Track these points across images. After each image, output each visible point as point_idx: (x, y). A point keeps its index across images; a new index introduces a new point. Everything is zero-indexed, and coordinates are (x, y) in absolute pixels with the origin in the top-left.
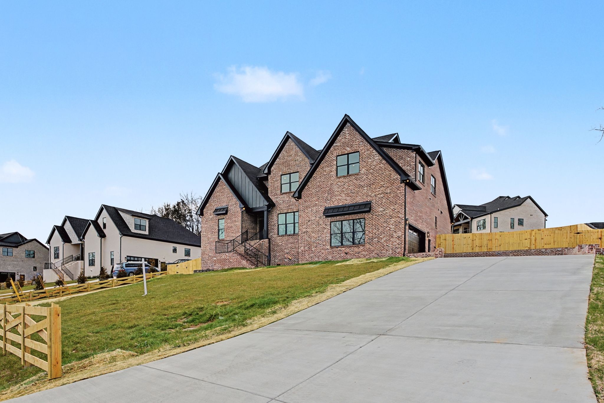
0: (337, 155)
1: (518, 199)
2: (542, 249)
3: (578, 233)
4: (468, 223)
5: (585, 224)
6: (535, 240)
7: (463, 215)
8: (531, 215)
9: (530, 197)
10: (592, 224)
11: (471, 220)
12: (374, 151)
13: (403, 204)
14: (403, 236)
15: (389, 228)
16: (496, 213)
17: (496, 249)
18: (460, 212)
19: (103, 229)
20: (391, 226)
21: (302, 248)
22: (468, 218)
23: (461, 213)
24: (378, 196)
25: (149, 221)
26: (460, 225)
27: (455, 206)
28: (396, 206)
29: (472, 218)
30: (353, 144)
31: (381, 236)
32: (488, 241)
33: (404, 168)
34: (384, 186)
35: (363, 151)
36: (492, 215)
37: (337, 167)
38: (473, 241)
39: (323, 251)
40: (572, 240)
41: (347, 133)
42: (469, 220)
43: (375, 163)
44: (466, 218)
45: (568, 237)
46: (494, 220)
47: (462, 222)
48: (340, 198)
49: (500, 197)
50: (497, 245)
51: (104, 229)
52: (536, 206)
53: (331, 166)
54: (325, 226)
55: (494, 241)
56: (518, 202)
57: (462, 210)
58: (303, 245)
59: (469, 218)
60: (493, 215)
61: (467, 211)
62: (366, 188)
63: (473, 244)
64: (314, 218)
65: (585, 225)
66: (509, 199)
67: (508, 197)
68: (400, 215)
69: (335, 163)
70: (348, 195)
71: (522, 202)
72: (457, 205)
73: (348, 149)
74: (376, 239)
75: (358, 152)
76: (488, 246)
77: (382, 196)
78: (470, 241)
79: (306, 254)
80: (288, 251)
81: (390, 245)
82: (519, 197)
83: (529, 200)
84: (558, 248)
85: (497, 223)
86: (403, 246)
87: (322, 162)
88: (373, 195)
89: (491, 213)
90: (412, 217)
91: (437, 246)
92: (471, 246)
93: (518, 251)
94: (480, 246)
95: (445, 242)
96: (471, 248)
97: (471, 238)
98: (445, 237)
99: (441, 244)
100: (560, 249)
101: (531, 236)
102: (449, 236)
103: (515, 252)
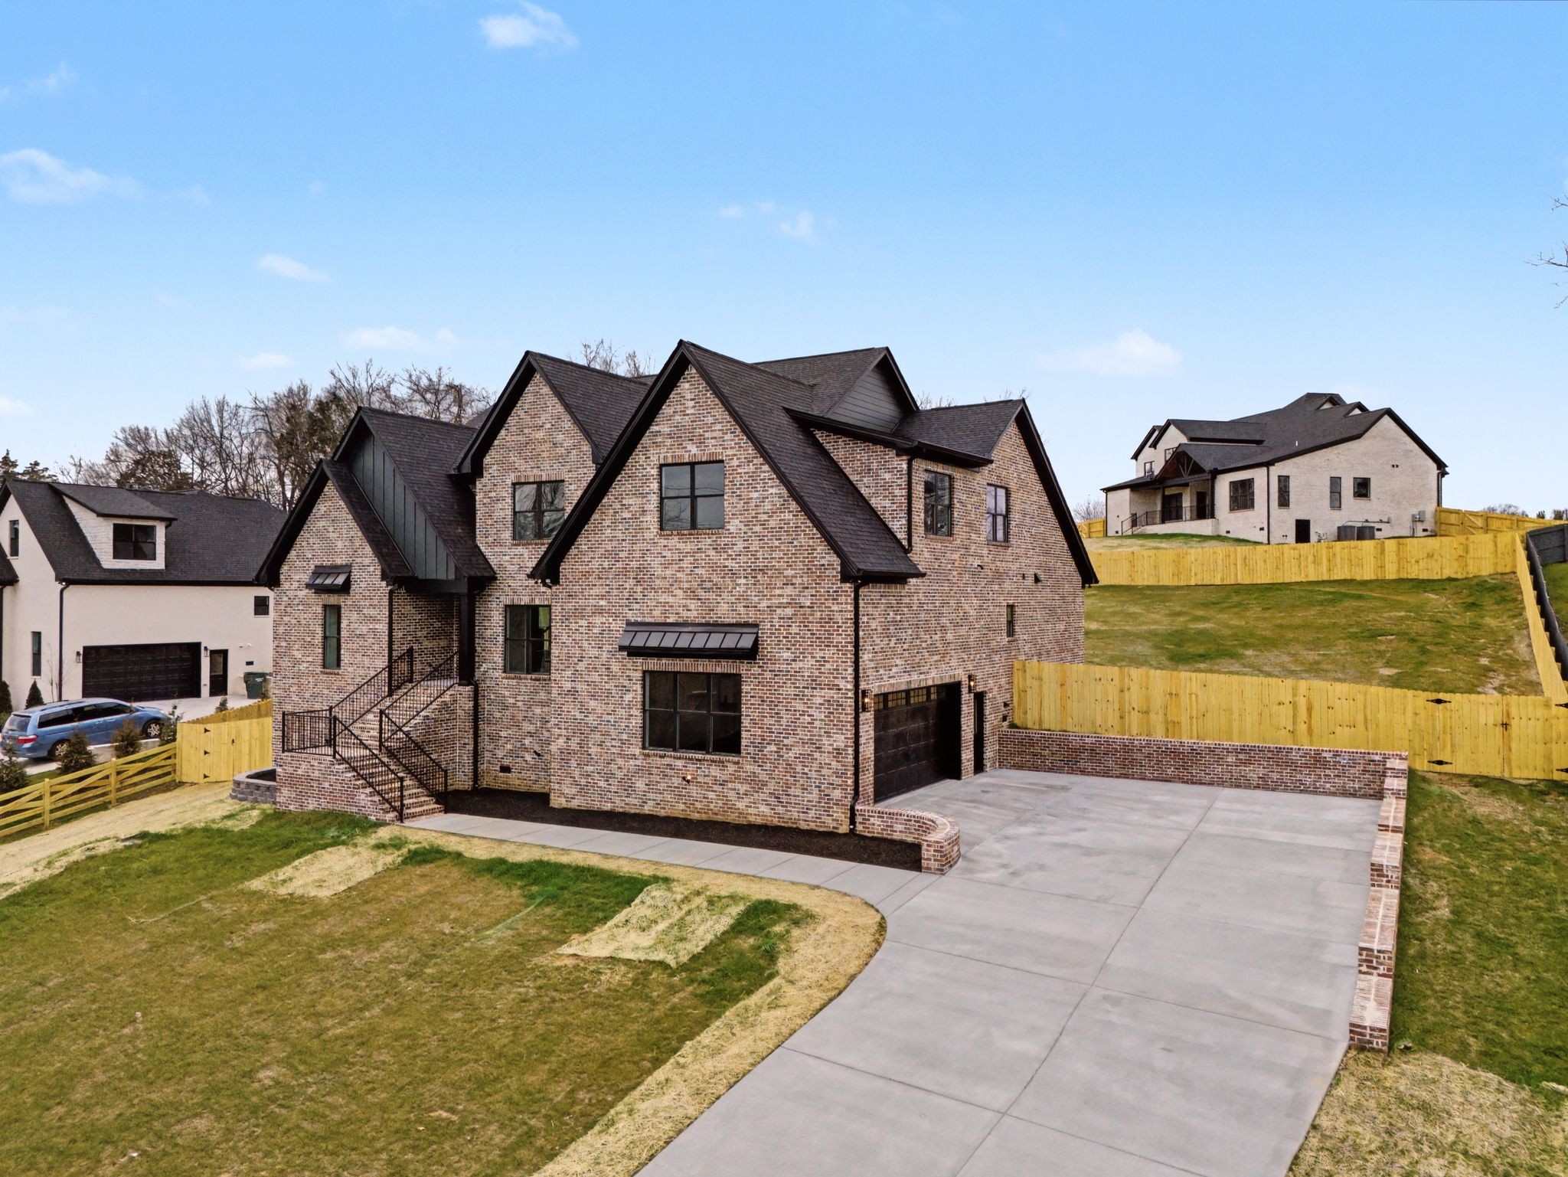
0: (662, 461)
1: (1359, 410)
2: (1323, 749)
3: (1439, 701)
6: (1310, 710)
7: (1189, 456)
8: (1395, 463)
9: (1389, 413)
11: (1213, 477)
12: (766, 468)
13: (850, 648)
14: (850, 751)
15: (809, 719)
16: (1285, 462)
17: (1191, 725)
19: (9, 557)
20: (817, 714)
21: (561, 741)
23: (1183, 449)
24: (779, 611)
25: (166, 527)
27: (1169, 425)
28: (828, 654)
29: (1215, 472)
30: (707, 435)
31: (786, 741)
33: (873, 502)
34: (794, 581)
35: (735, 463)
36: (1271, 468)
37: (662, 499)
38: (1122, 691)
39: (620, 761)
41: (689, 396)
43: (767, 506)
46: (1276, 483)
47: (1185, 475)
48: (671, 600)
49: (1310, 397)
50: (1194, 714)
51: (12, 555)
52: (1408, 438)
53: (643, 495)
54: (626, 683)
57: (1187, 439)
58: (564, 732)
60: (1277, 470)
61: (1201, 443)
62: (743, 581)
63: (1121, 702)
64: (595, 652)
67: (1334, 400)
68: (842, 684)
69: (655, 486)
70: (691, 593)
71: (1369, 423)
72: (1176, 419)
73: (694, 450)
74: (773, 748)
75: (722, 461)
76: (1168, 714)
77: (789, 611)
78: (1113, 693)
79: (573, 763)
80: (532, 728)
81: (814, 775)
82: (1361, 406)
83: (1386, 419)
85: (1288, 492)
86: (850, 782)
87: (619, 478)
88: (764, 604)
89: (1269, 464)
90: (894, 670)
91: (1015, 699)
92: (1117, 707)
93: (1253, 749)
94: (1145, 709)
95: (1041, 687)
96: (1117, 714)
97: (1117, 682)
98: (1040, 670)
99: (1028, 690)
100: (1377, 758)
101: (1294, 695)
102: (1049, 668)
103: (1243, 750)
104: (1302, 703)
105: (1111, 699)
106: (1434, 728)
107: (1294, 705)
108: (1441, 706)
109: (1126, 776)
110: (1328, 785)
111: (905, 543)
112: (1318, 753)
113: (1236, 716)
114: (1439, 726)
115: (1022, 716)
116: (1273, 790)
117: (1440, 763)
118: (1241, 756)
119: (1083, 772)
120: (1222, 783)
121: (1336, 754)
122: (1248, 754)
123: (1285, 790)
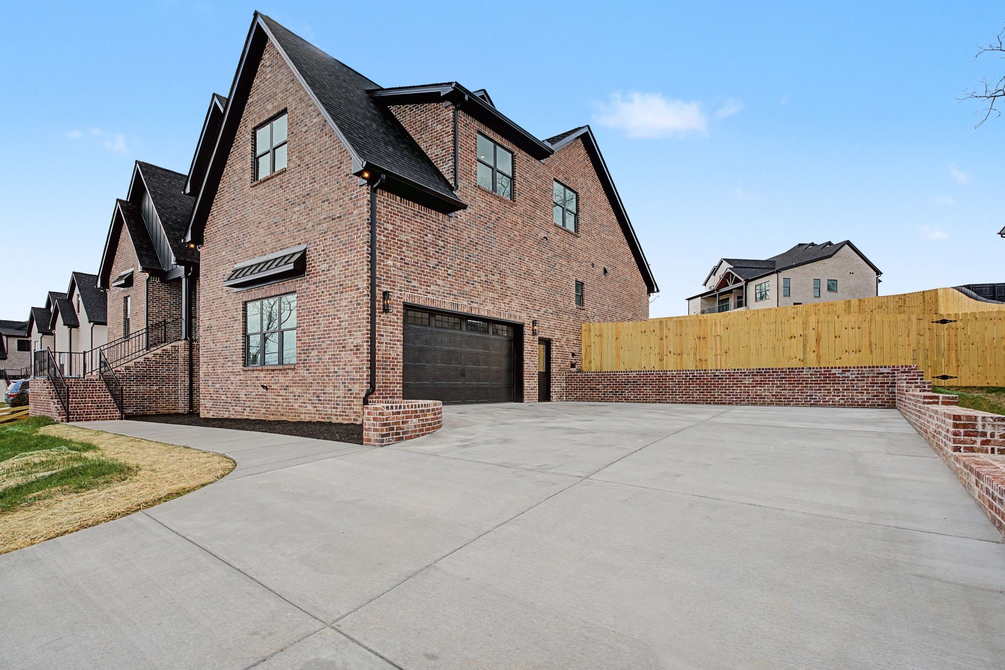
0: (253, 127)
1: (828, 246)
2: (832, 368)
3: (944, 322)
4: (741, 288)
5: (953, 288)
6: (818, 340)
7: (733, 275)
8: (852, 272)
9: (848, 243)
10: (968, 287)
11: (746, 284)
12: (311, 101)
13: (366, 247)
15: (338, 322)
16: (787, 270)
17: (716, 361)
18: (729, 270)
20: (343, 316)
22: (740, 281)
23: (729, 272)
24: (319, 228)
26: (730, 291)
27: (722, 261)
29: (747, 281)
30: (277, 91)
31: (323, 346)
32: (697, 340)
33: (429, 153)
35: (293, 106)
36: (780, 274)
37: (256, 158)
40: (926, 340)
42: (743, 283)
43: (312, 136)
44: (737, 281)
45: (913, 333)
46: (782, 283)
47: (731, 287)
49: (800, 245)
50: (719, 352)
51: (77, 313)
52: (859, 258)
55: (710, 341)
56: (828, 251)
57: (732, 267)
59: (742, 280)
60: (783, 274)
61: (739, 269)
65: (955, 291)
66: (814, 247)
67: (812, 244)
68: (360, 283)
69: (250, 148)
70: (268, 230)
71: (834, 251)
72: (725, 259)
73: (270, 107)
75: (286, 110)
76: (698, 354)
77: (325, 226)
81: (341, 372)
82: (830, 243)
83: (846, 246)
84: (881, 367)
85: (789, 288)
88: (310, 224)
89: (778, 272)
90: (433, 288)
91: (583, 352)
92: (657, 350)
93: (767, 370)
94: (678, 352)
95: (601, 341)
96: (658, 357)
97: (657, 332)
98: (601, 329)
99: (592, 344)
100: (885, 370)
101: (805, 329)
102: (608, 328)
103: (759, 372)
104: (812, 335)
105: (653, 347)
106: (938, 346)
107: (804, 336)
108: (946, 325)
109: (660, 401)
110: (837, 399)
111: (451, 182)
112: (828, 370)
113: (753, 351)
114: (944, 344)
115: (588, 365)
116: (785, 405)
117: (945, 377)
118: (758, 378)
119: (627, 400)
120: (739, 402)
121: (846, 370)
122: (762, 375)
123: (797, 405)
